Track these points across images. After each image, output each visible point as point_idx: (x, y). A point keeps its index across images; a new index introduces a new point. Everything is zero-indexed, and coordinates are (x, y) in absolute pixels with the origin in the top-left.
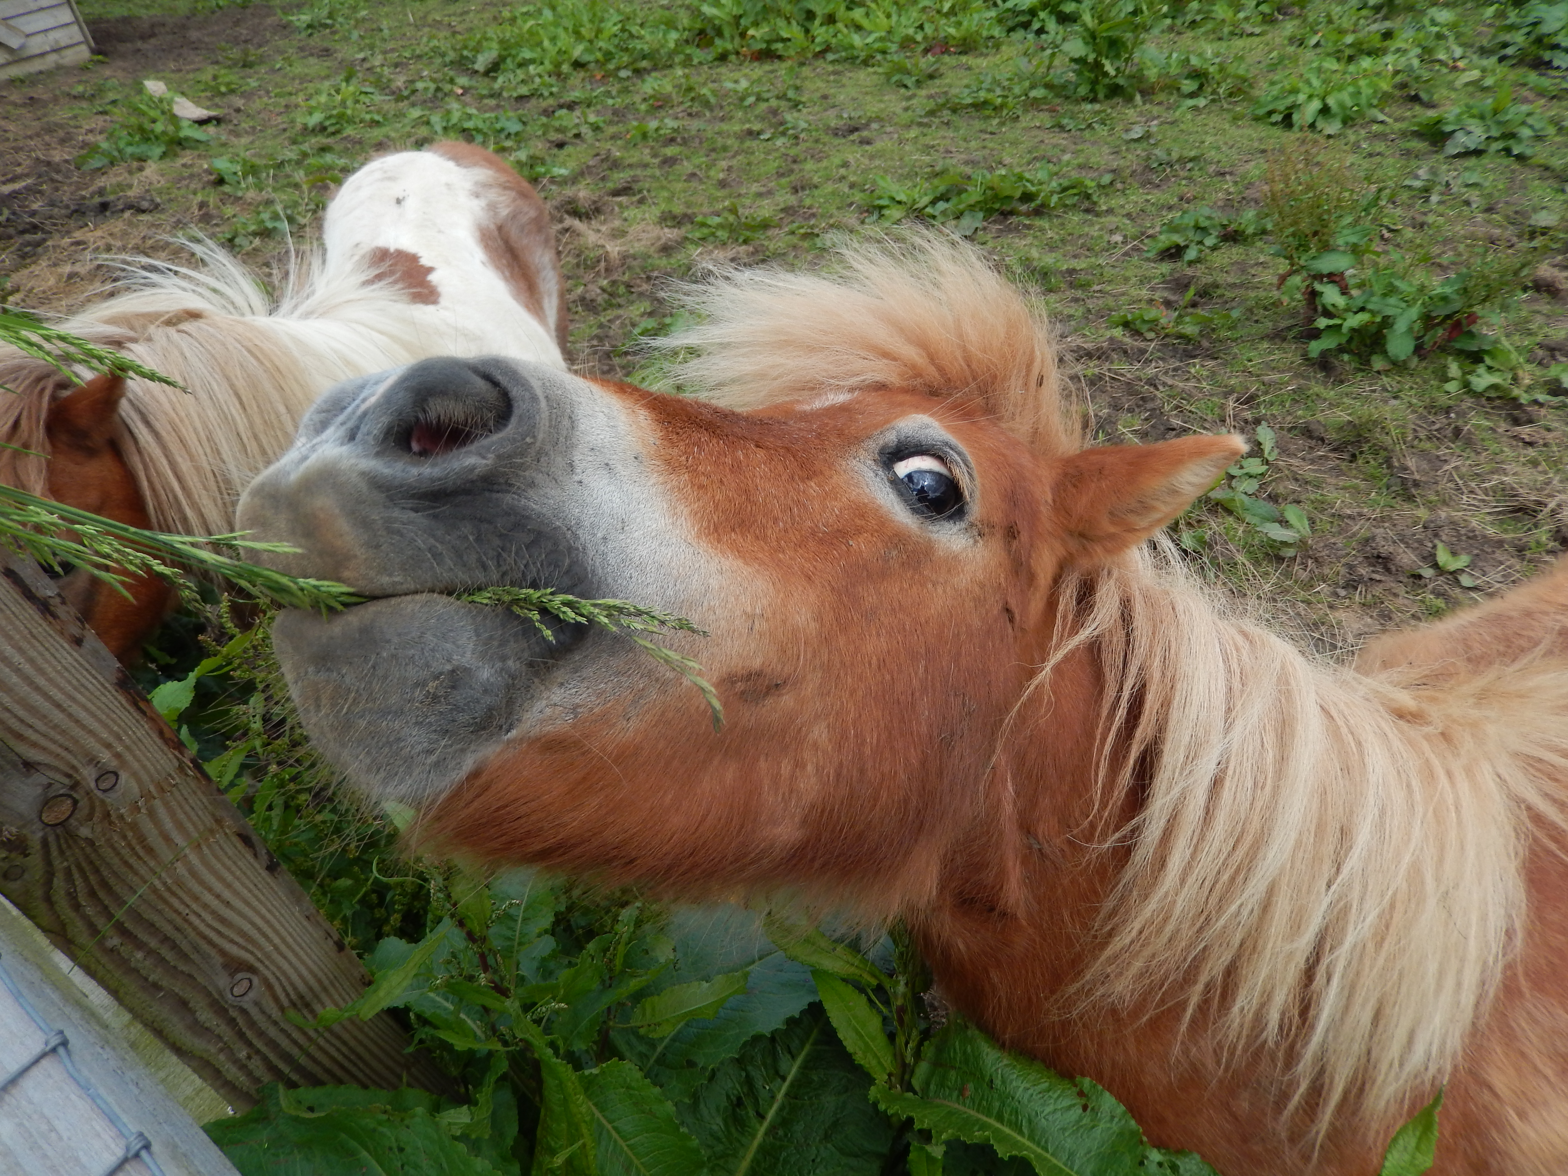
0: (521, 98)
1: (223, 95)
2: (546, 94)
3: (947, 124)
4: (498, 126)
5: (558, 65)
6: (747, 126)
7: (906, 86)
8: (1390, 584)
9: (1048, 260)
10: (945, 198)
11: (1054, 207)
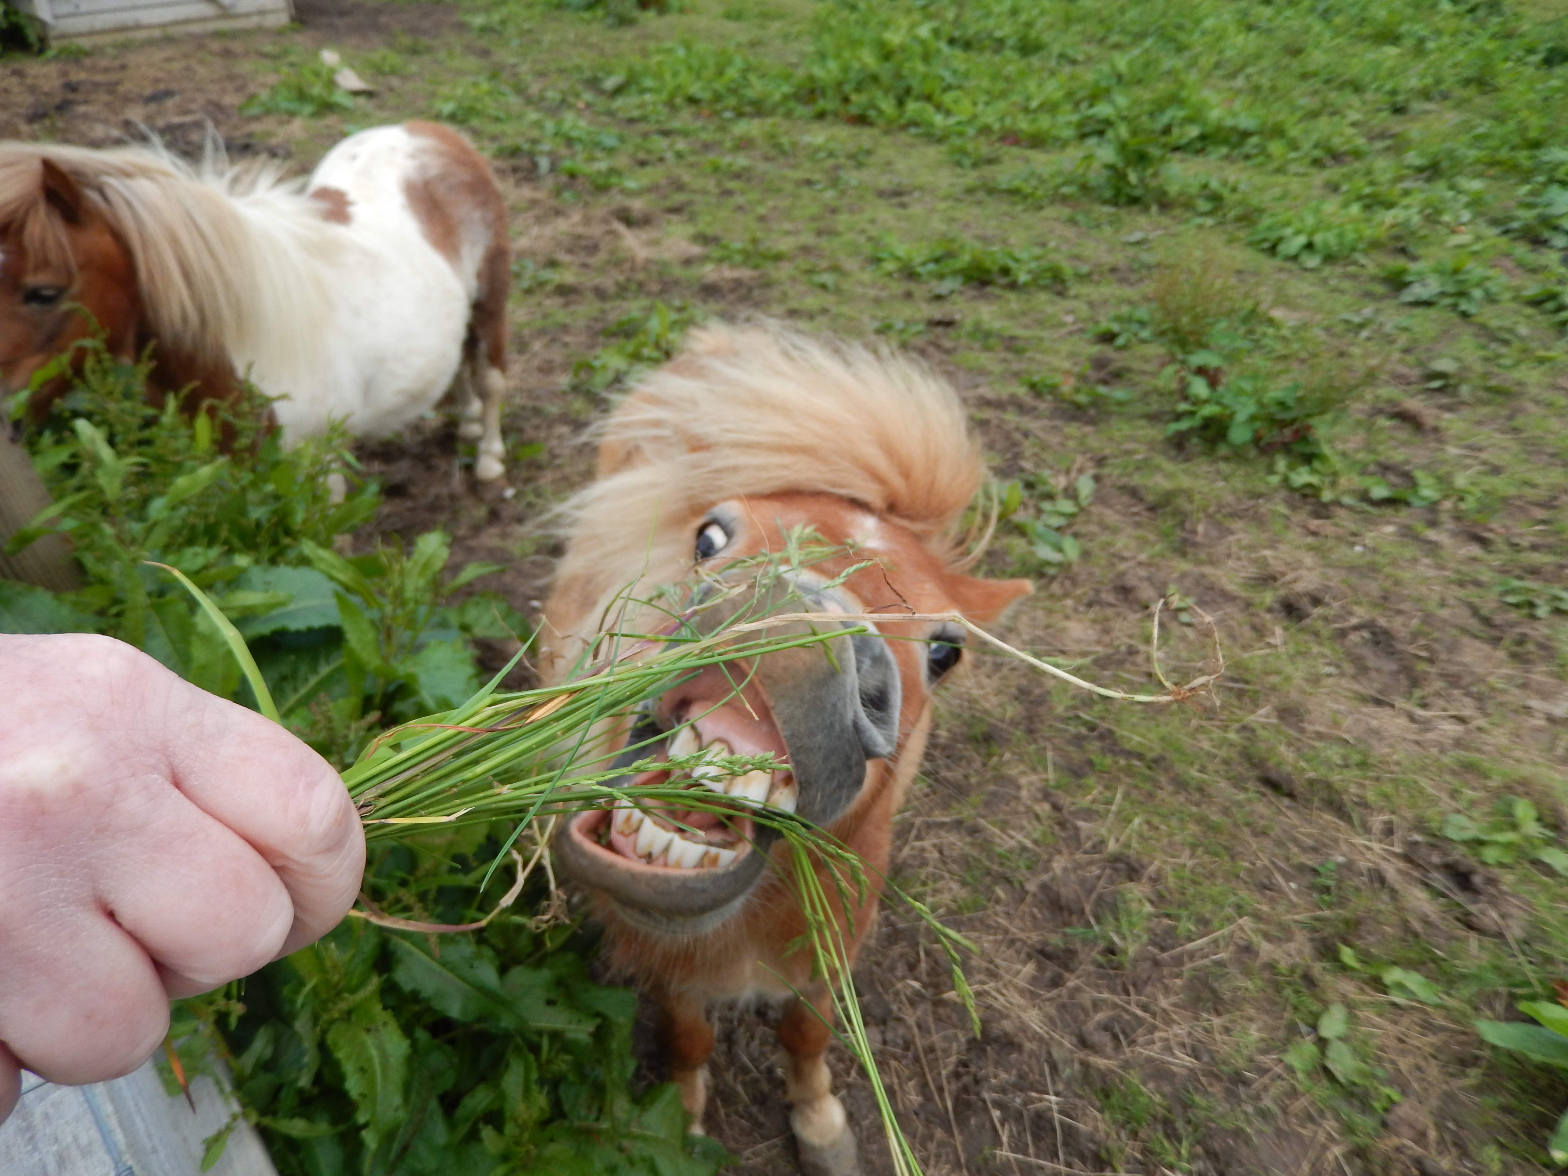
1: (385, 73)
2: (653, 120)
4: (598, 139)
5: (672, 98)
6: (809, 175)
7: (961, 166)
8: (1123, 609)
9: (997, 325)
10: (937, 260)
11: (1026, 285)
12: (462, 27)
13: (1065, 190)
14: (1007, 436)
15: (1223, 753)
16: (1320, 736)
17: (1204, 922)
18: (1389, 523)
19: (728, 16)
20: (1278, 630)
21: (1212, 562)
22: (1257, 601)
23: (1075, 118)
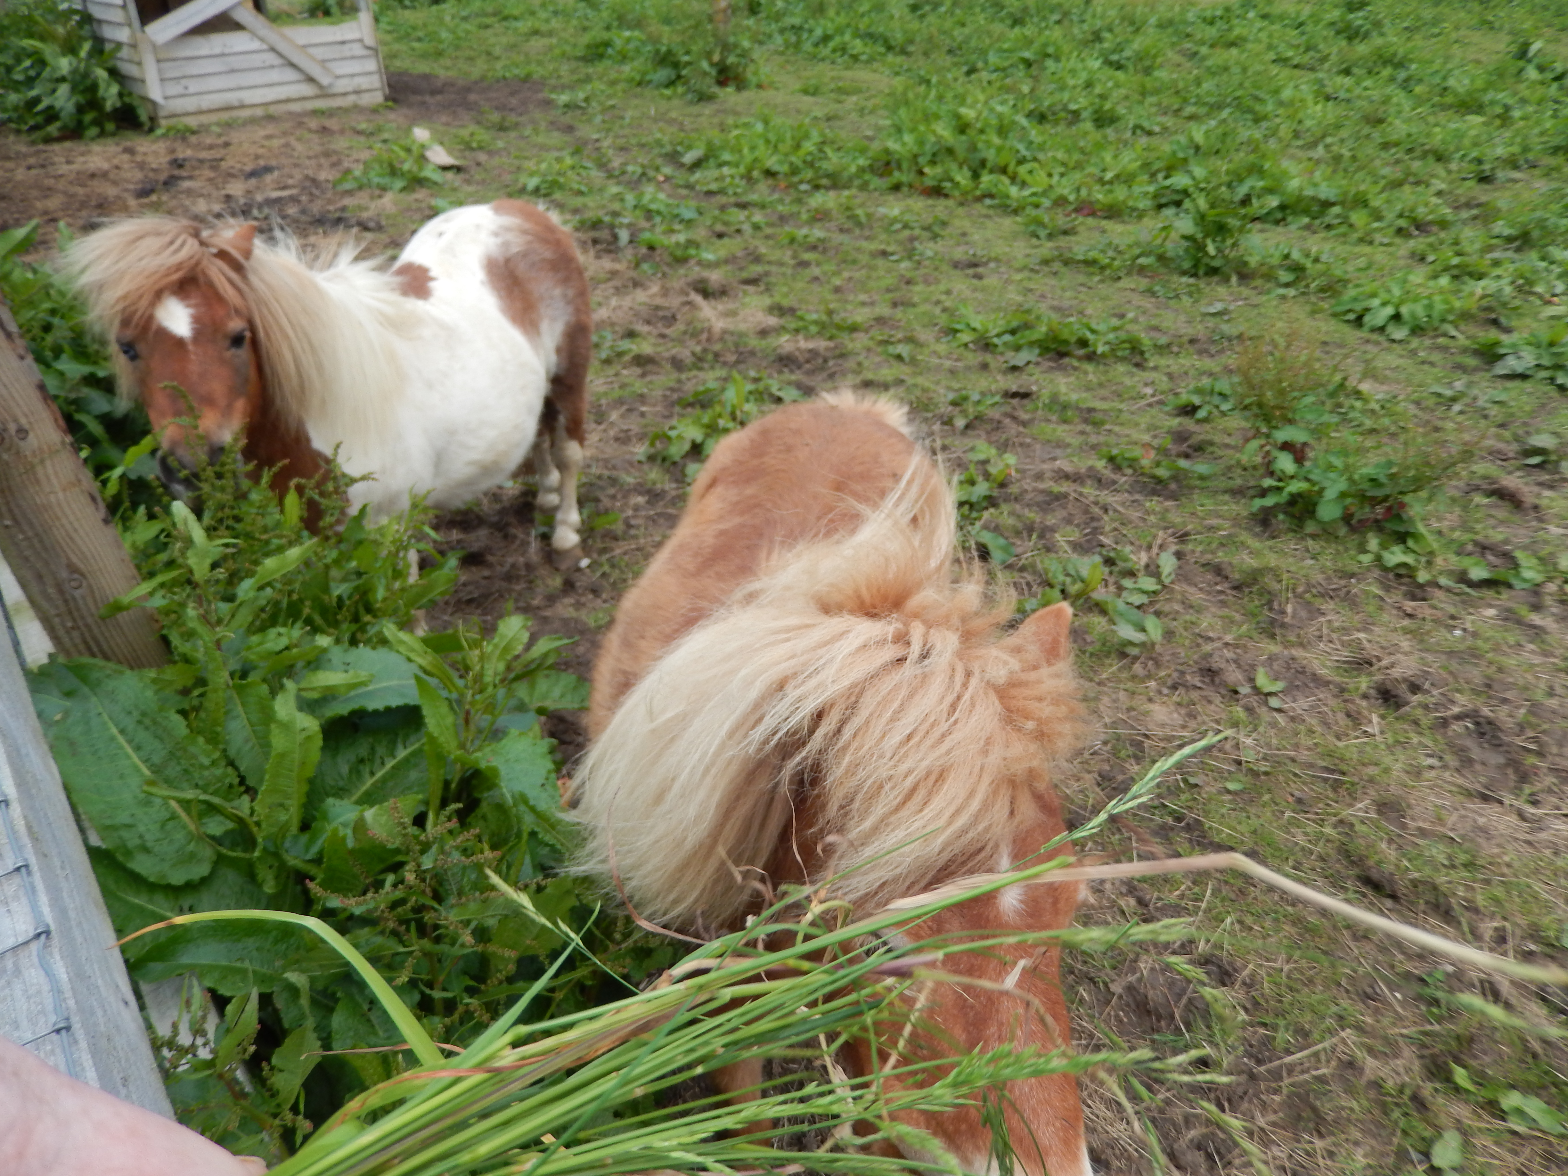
3: (1055, 274)
4: (676, 212)
5: (749, 171)
6: (884, 247)
7: (1037, 237)
8: (1209, 692)
9: (1074, 397)
10: (1013, 332)
11: (1103, 355)
12: (548, 103)
13: (1142, 261)
14: (1086, 512)
15: (1319, 849)
16: (1423, 833)
17: (1303, 1033)
18: (1491, 606)
19: (806, 92)
20: (1375, 719)
21: (1302, 645)
22: (1351, 686)
23: (1151, 189)
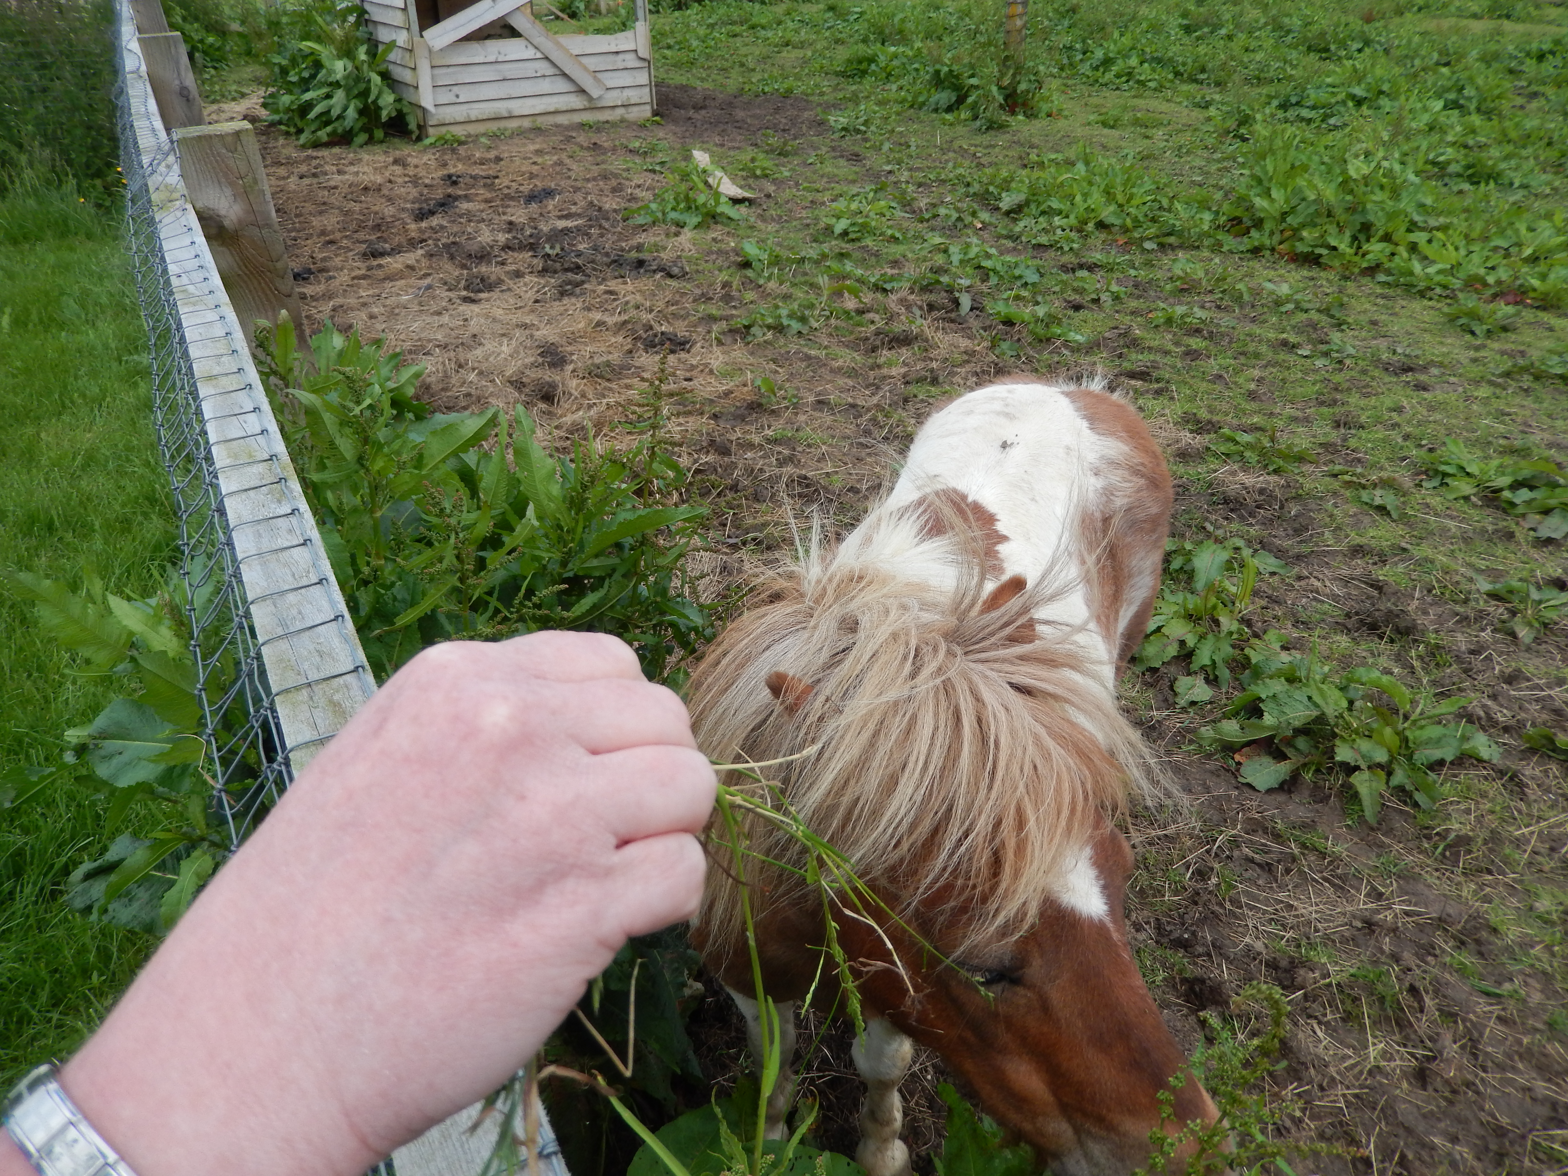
0: (1039, 246)
1: (757, 177)
2: (1066, 248)
4: (1017, 272)
5: (1083, 222)
6: (1284, 336)
7: (1473, 333)
12: (820, 124)
